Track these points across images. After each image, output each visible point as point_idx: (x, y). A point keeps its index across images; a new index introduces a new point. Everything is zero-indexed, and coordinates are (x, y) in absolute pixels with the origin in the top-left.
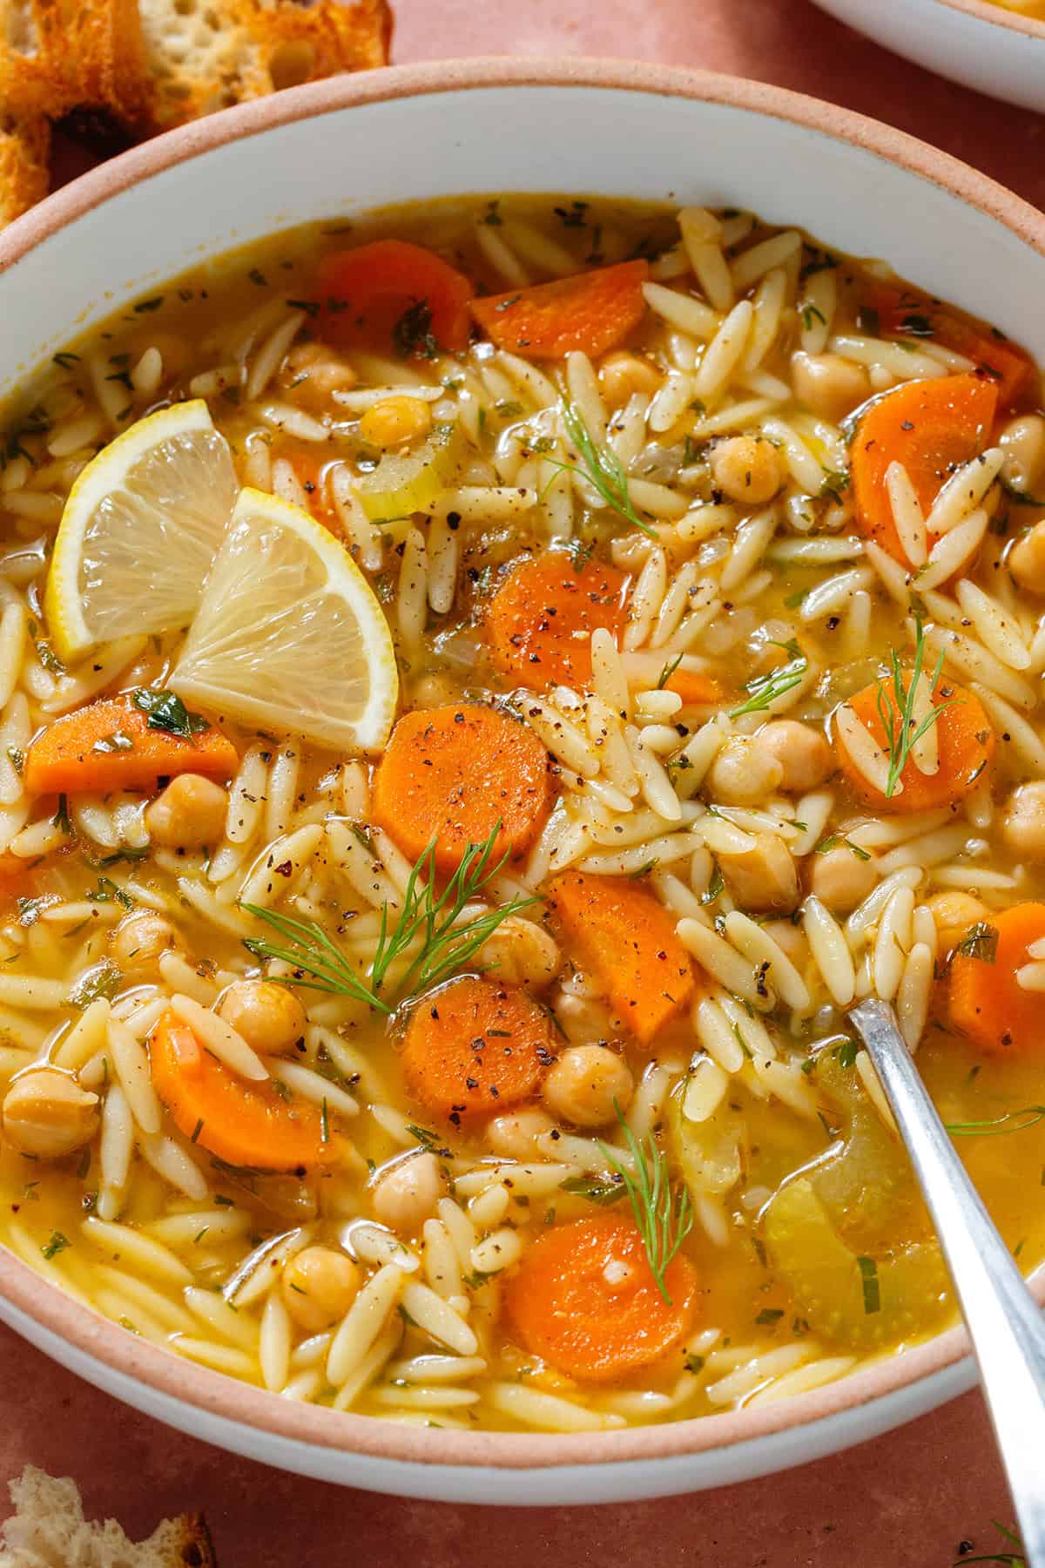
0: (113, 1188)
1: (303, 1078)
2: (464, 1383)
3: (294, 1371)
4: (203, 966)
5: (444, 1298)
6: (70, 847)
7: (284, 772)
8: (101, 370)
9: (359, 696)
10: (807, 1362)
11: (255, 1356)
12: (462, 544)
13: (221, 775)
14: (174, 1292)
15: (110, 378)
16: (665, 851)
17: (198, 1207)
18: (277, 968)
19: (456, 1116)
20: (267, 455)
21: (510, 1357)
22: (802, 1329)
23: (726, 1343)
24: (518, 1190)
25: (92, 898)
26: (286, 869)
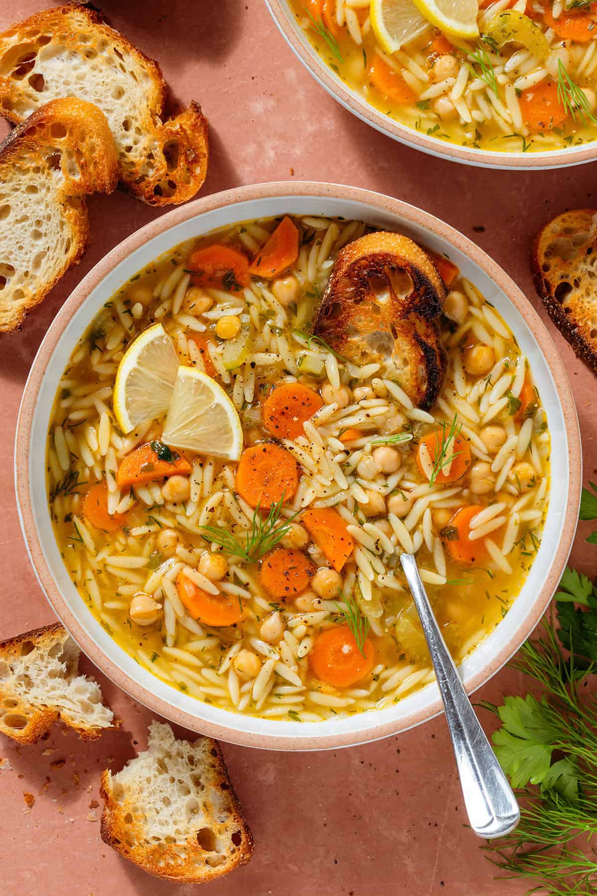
0: (171, 636)
1: (231, 588)
2: (300, 694)
3: (241, 695)
4: (190, 547)
5: (290, 667)
6: (136, 505)
7: (209, 470)
8: (120, 308)
9: (229, 441)
10: (414, 672)
11: (227, 690)
12: (256, 375)
13: (187, 475)
14: (198, 670)
15: (124, 312)
16: (341, 497)
17: (201, 639)
18: (214, 547)
19: (283, 599)
20: (185, 339)
21: (314, 683)
22: (412, 662)
23: (386, 668)
24: (309, 624)
25: (147, 524)
26: (212, 510)
